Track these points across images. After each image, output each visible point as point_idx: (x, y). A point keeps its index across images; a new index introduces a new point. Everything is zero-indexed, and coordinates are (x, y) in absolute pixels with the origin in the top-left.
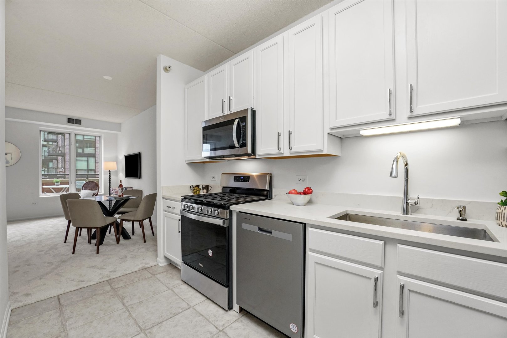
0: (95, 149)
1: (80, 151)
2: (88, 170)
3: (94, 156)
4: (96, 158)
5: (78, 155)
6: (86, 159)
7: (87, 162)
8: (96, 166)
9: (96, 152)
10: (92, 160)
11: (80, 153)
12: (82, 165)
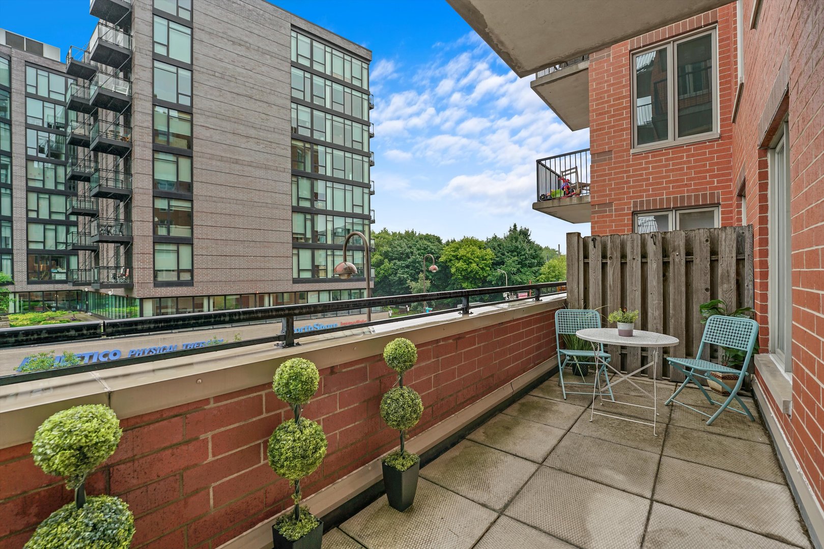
0: (192, 229)
1: (162, 231)
2: (179, 271)
3: (189, 242)
4: (195, 246)
5: (158, 240)
6: (173, 247)
7: (176, 254)
8: (195, 262)
9: (195, 235)
10: (185, 251)
11: (162, 237)
12: (166, 260)
